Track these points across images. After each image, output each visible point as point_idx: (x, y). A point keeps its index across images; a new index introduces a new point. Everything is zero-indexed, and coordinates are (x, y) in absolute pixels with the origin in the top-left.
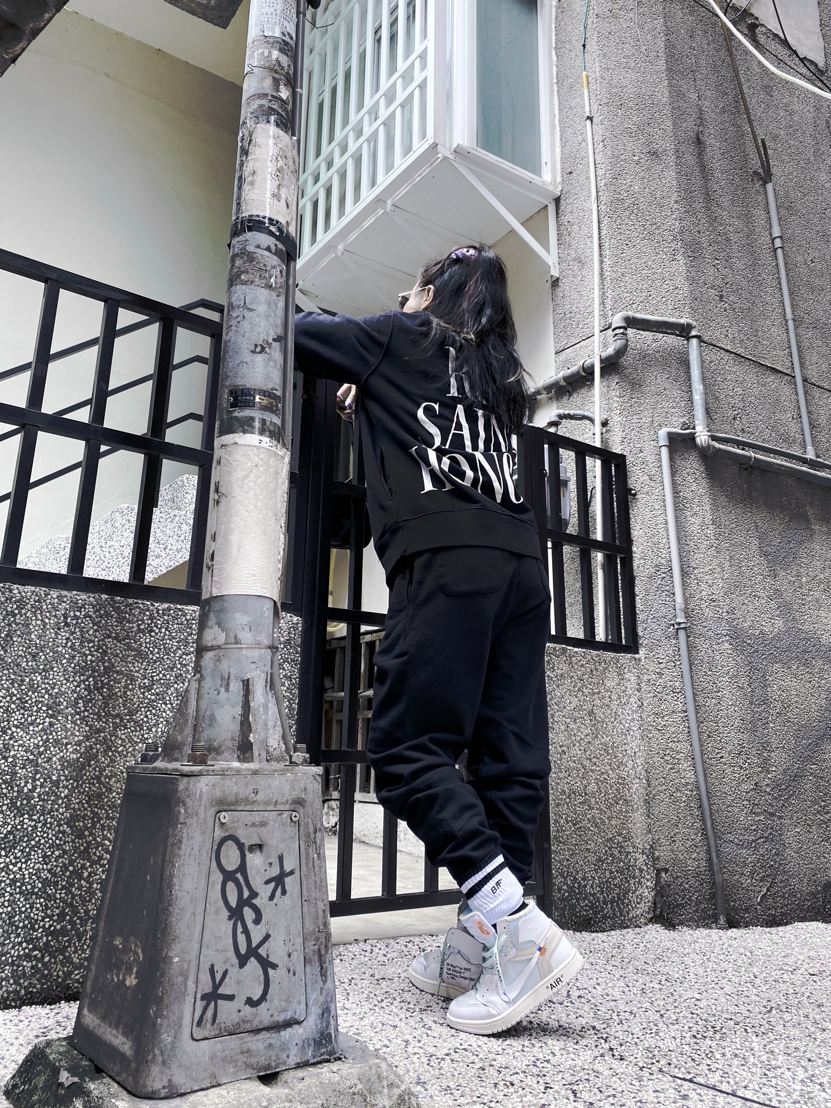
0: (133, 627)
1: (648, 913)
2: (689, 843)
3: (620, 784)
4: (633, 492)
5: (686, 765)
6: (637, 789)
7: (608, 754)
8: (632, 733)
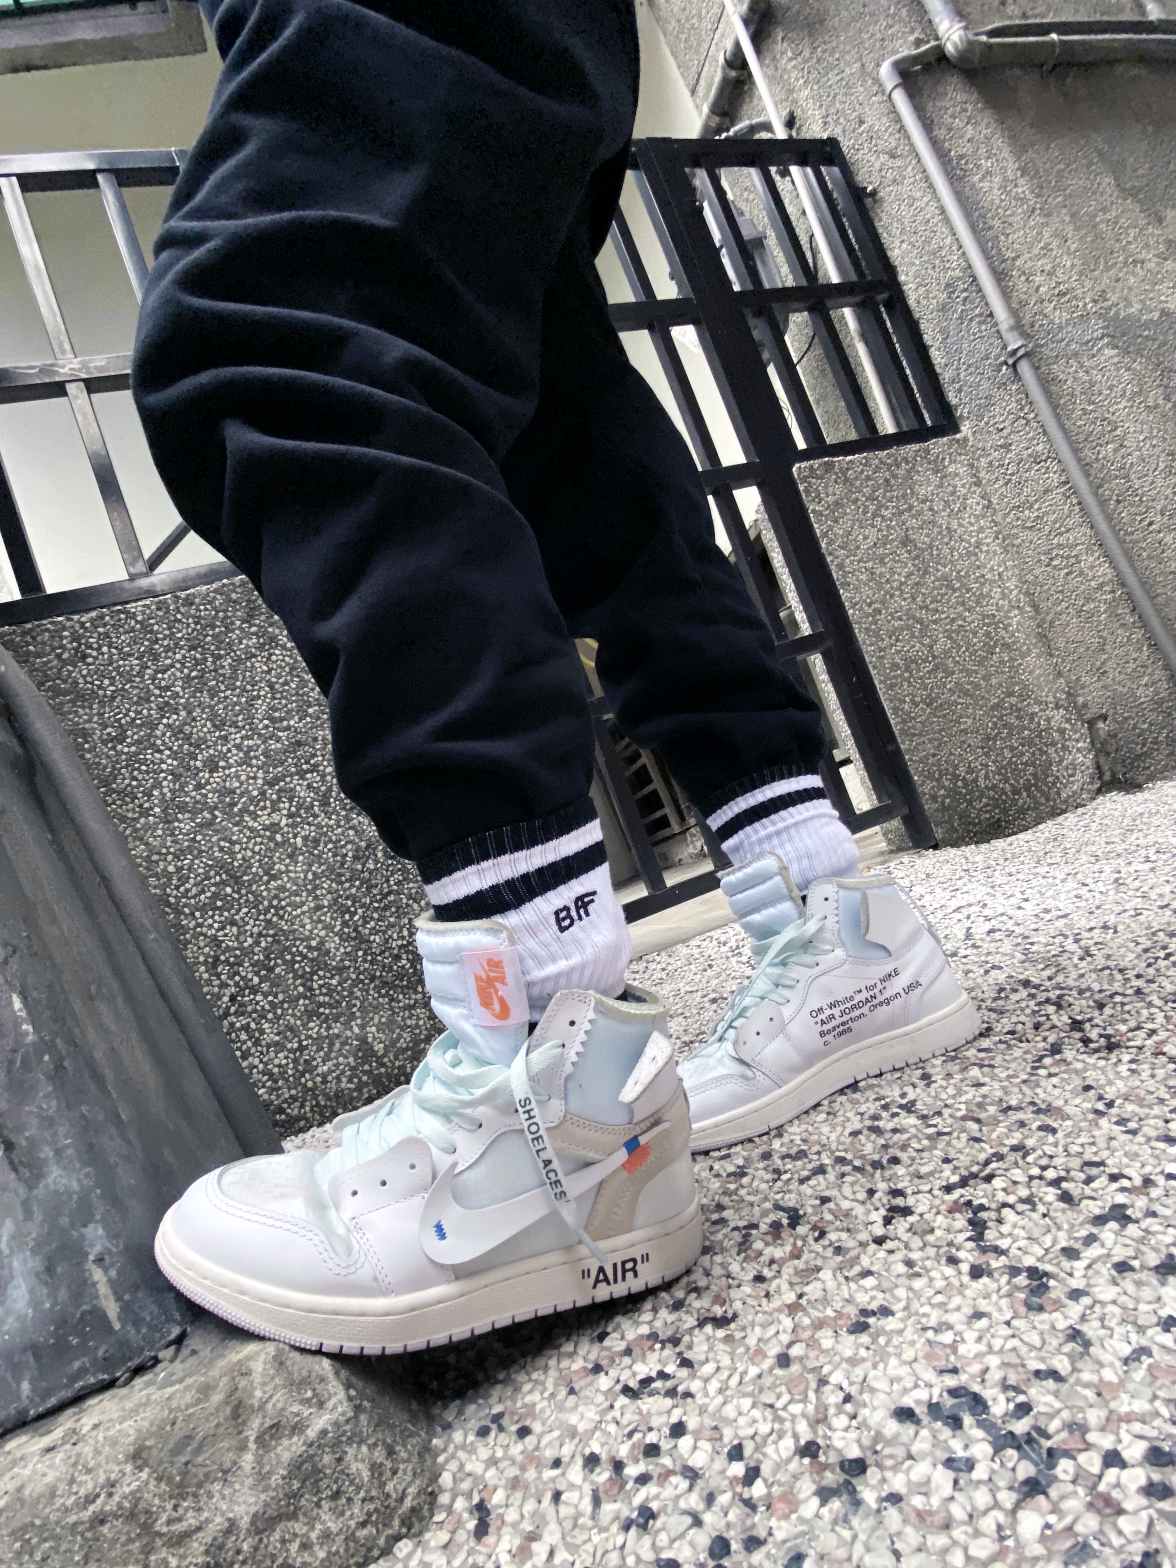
0: (49, 662)
1: (1092, 783)
2: (1132, 665)
3: (988, 625)
4: (870, 189)
5: (1091, 559)
6: (1018, 623)
7: (955, 591)
8: (985, 548)
